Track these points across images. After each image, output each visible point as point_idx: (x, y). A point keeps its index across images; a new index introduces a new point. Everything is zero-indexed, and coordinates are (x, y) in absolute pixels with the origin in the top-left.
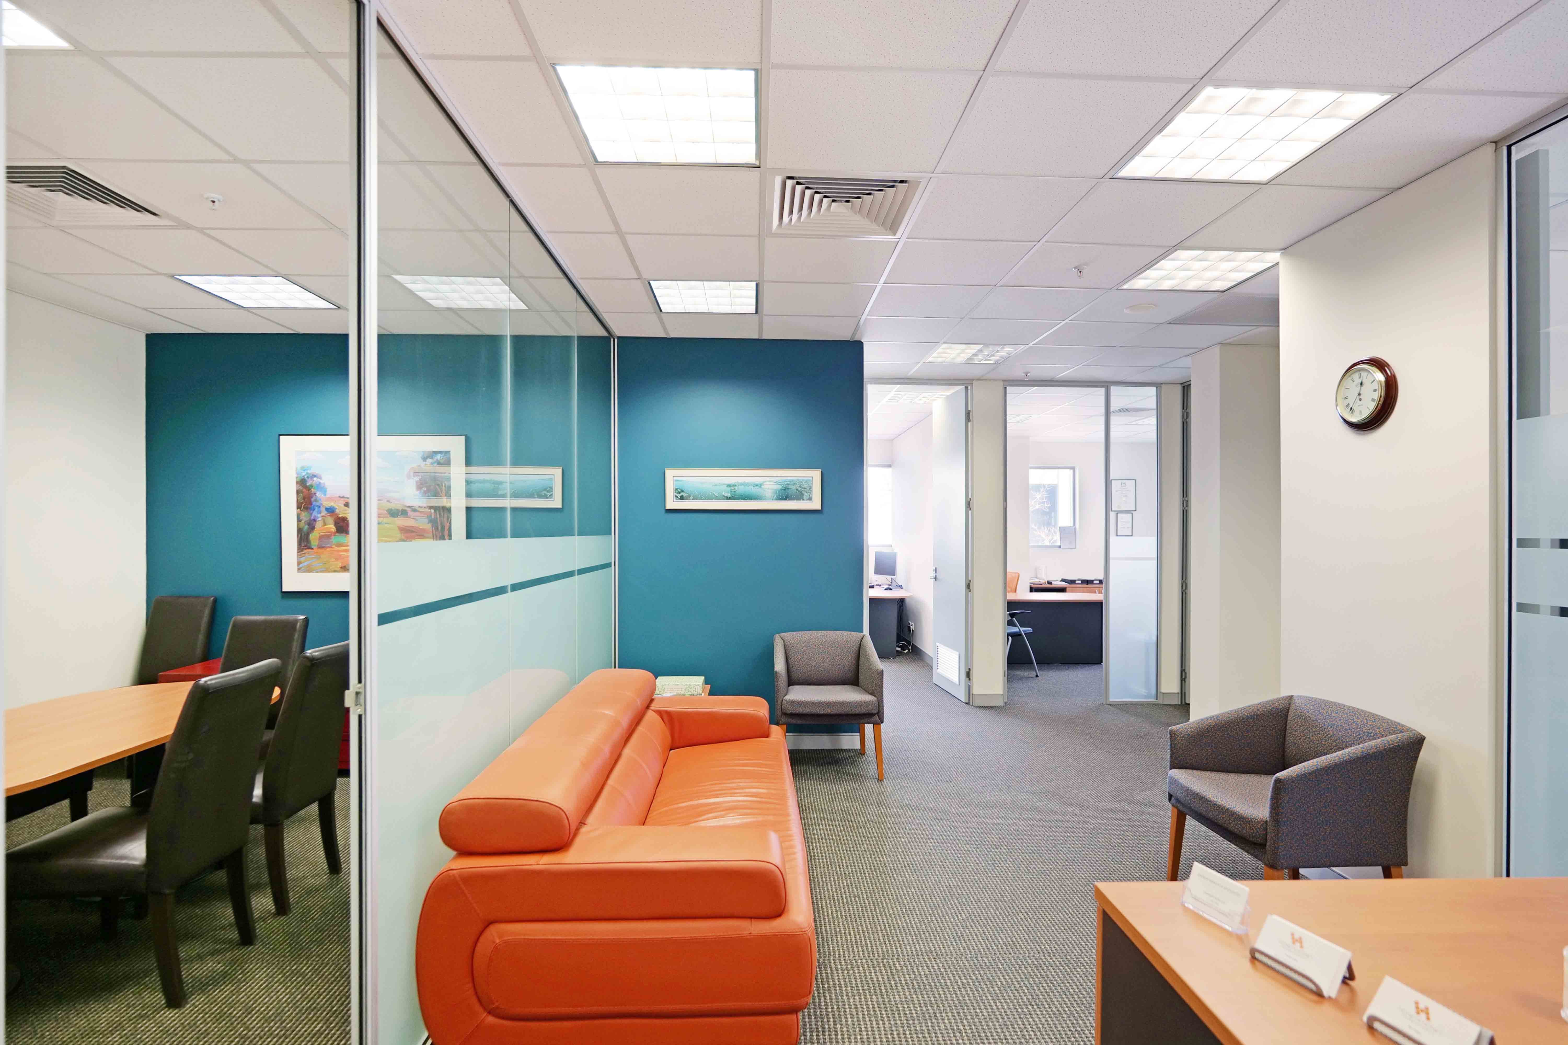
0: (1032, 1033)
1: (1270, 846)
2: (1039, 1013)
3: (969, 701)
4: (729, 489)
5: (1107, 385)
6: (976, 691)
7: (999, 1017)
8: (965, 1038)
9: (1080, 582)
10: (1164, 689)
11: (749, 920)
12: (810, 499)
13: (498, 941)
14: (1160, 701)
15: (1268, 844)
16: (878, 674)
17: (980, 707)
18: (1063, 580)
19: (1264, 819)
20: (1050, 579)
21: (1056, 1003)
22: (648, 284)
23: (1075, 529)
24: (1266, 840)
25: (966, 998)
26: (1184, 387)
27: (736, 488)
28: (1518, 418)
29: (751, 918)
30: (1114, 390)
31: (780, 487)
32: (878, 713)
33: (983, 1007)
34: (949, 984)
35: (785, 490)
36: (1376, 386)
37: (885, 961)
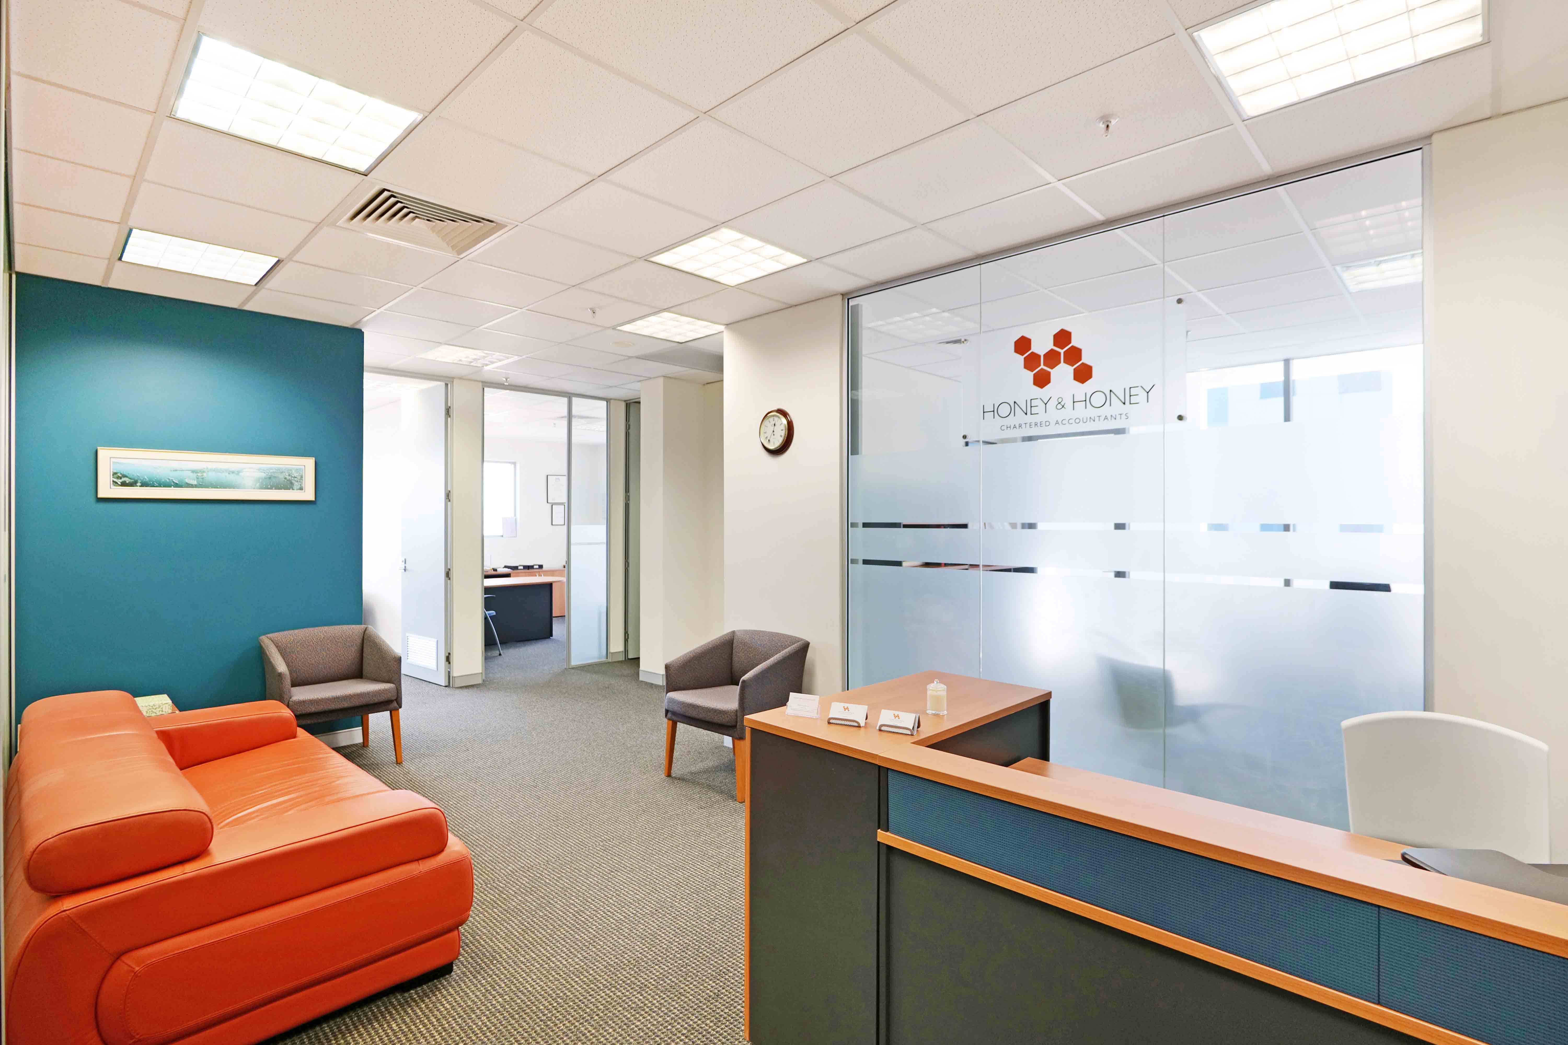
0: (621, 886)
1: (739, 725)
2: (620, 874)
3: (449, 682)
4: (195, 475)
5: (569, 396)
6: (455, 673)
7: (595, 886)
8: (578, 906)
9: (522, 568)
10: (612, 650)
11: (416, 862)
12: (301, 489)
13: (137, 969)
14: (610, 660)
15: (738, 724)
16: (395, 661)
17: (461, 687)
18: (506, 567)
19: (735, 709)
20: (495, 567)
21: (628, 865)
22: (127, 231)
23: (516, 520)
24: (737, 722)
25: (566, 885)
26: (627, 404)
27: (205, 474)
28: (851, 455)
29: (418, 860)
30: (575, 400)
31: (264, 475)
32: (396, 700)
33: (580, 885)
34: (548, 881)
35: (270, 478)
36: (783, 427)
37: (489, 885)
